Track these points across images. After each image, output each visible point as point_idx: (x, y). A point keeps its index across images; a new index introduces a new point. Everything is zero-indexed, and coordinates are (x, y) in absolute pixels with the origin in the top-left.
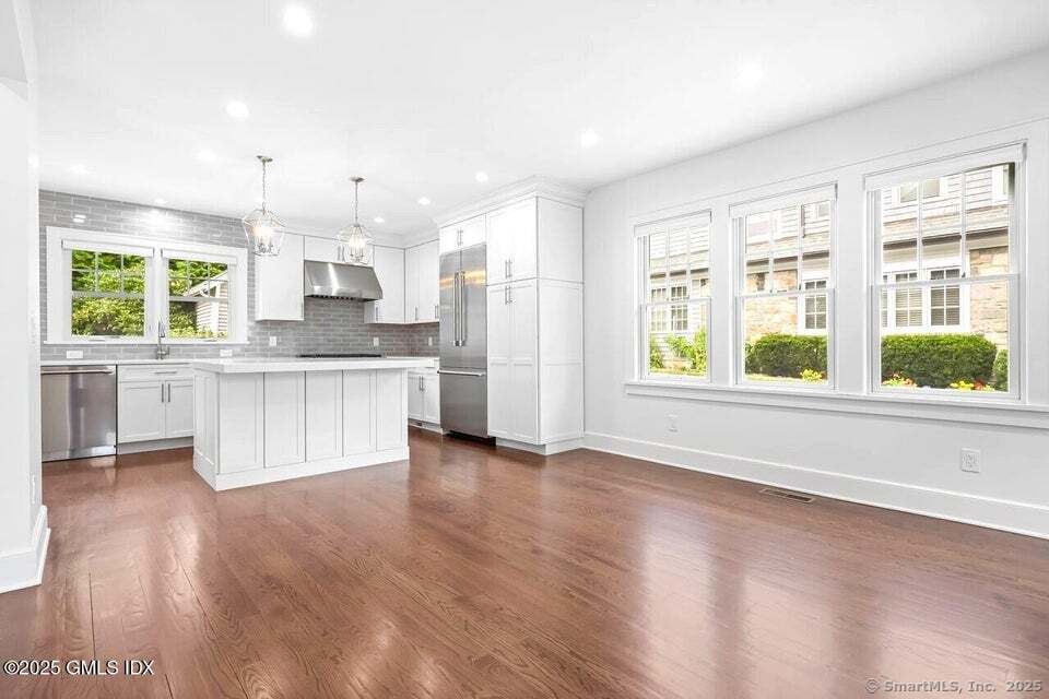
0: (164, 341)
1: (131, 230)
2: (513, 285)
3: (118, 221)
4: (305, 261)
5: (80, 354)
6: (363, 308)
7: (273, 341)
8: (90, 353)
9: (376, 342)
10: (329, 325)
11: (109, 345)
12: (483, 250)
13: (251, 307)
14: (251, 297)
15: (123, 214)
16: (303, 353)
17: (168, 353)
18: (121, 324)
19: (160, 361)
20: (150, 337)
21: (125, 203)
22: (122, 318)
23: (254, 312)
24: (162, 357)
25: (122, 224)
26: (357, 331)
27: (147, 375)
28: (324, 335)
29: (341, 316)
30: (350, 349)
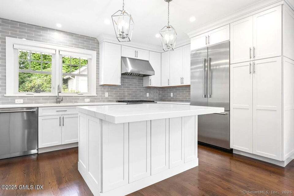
0: (60, 94)
1: (45, 41)
2: (256, 62)
3: (39, 36)
4: (122, 57)
5: (22, 101)
6: (142, 79)
7: (107, 95)
8: (26, 101)
9: (148, 95)
10: (129, 87)
11: (35, 96)
12: (228, 44)
13: (98, 78)
14: (98, 74)
15: (42, 33)
16: (119, 100)
17: (62, 100)
18: (44, 88)
19: (58, 105)
20: (55, 93)
21: (43, 27)
22: (44, 86)
23: (99, 81)
24: (59, 102)
25: (41, 37)
26: (140, 90)
27: (53, 112)
28: (128, 92)
29: (134, 83)
30: (138, 98)
